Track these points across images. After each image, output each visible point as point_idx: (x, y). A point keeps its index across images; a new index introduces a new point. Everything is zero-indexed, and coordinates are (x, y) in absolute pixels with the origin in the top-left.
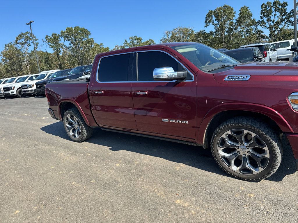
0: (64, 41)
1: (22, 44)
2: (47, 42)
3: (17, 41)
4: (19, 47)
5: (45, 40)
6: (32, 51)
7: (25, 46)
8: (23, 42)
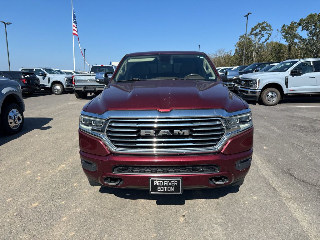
0: (302, 31)
1: (256, 35)
2: (282, 32)
3: (252, 31)
4: (252, 37)
5: (280, 30)
6: (263, 42)
7: (258, 37)
8: (257, 32)
